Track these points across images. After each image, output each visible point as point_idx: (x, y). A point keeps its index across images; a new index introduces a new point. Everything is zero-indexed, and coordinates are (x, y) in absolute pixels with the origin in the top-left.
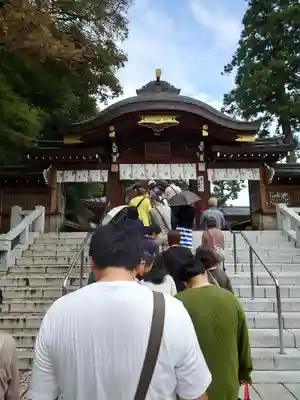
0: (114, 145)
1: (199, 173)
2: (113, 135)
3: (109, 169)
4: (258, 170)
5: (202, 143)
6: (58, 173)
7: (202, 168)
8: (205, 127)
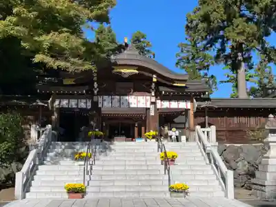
0: (95, 83)
1: (152, 103)
2: (95, 78)
3: (92, 99)
5: (153, 84)
7: (153, 100)
8: (154, 76)
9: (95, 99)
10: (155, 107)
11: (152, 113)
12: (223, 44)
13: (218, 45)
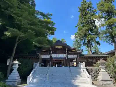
1: (66, 56)
2: (51, 50)
4: (77, 56)
5: (67, 51)
6: (41, 56)
7: (67, 55)
8: (67, 48)
9: (51, 55)
10: (67, 57)
11: (67, 59)
12: (85, 40)
13: (83, 41)
